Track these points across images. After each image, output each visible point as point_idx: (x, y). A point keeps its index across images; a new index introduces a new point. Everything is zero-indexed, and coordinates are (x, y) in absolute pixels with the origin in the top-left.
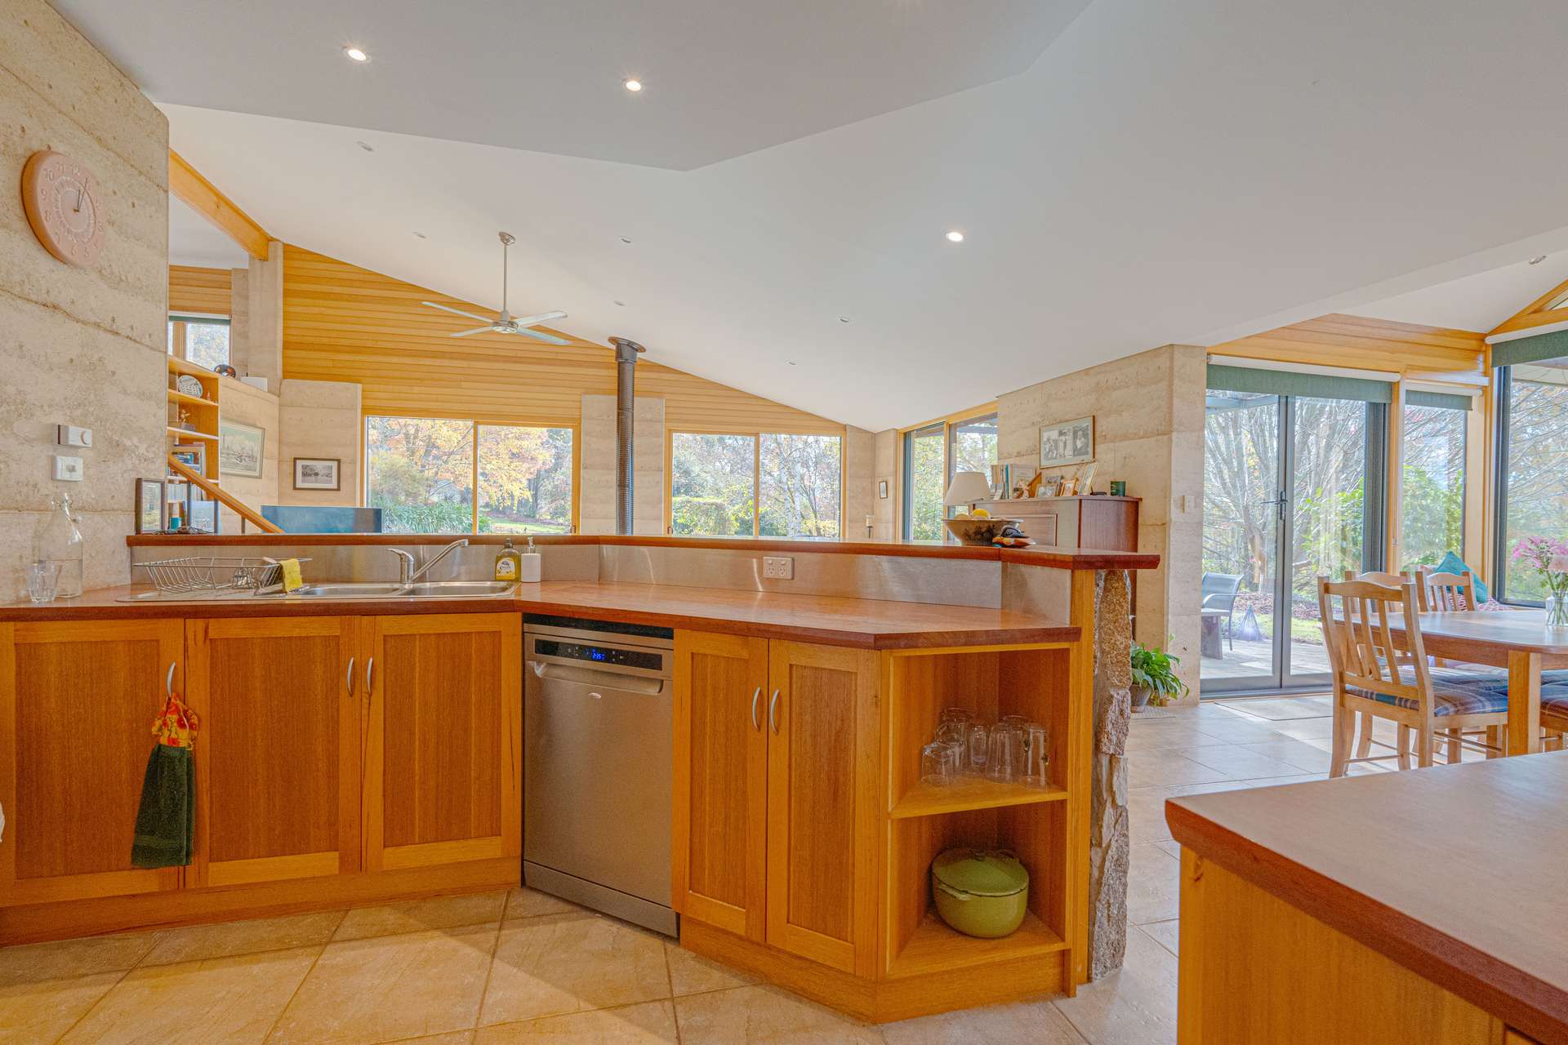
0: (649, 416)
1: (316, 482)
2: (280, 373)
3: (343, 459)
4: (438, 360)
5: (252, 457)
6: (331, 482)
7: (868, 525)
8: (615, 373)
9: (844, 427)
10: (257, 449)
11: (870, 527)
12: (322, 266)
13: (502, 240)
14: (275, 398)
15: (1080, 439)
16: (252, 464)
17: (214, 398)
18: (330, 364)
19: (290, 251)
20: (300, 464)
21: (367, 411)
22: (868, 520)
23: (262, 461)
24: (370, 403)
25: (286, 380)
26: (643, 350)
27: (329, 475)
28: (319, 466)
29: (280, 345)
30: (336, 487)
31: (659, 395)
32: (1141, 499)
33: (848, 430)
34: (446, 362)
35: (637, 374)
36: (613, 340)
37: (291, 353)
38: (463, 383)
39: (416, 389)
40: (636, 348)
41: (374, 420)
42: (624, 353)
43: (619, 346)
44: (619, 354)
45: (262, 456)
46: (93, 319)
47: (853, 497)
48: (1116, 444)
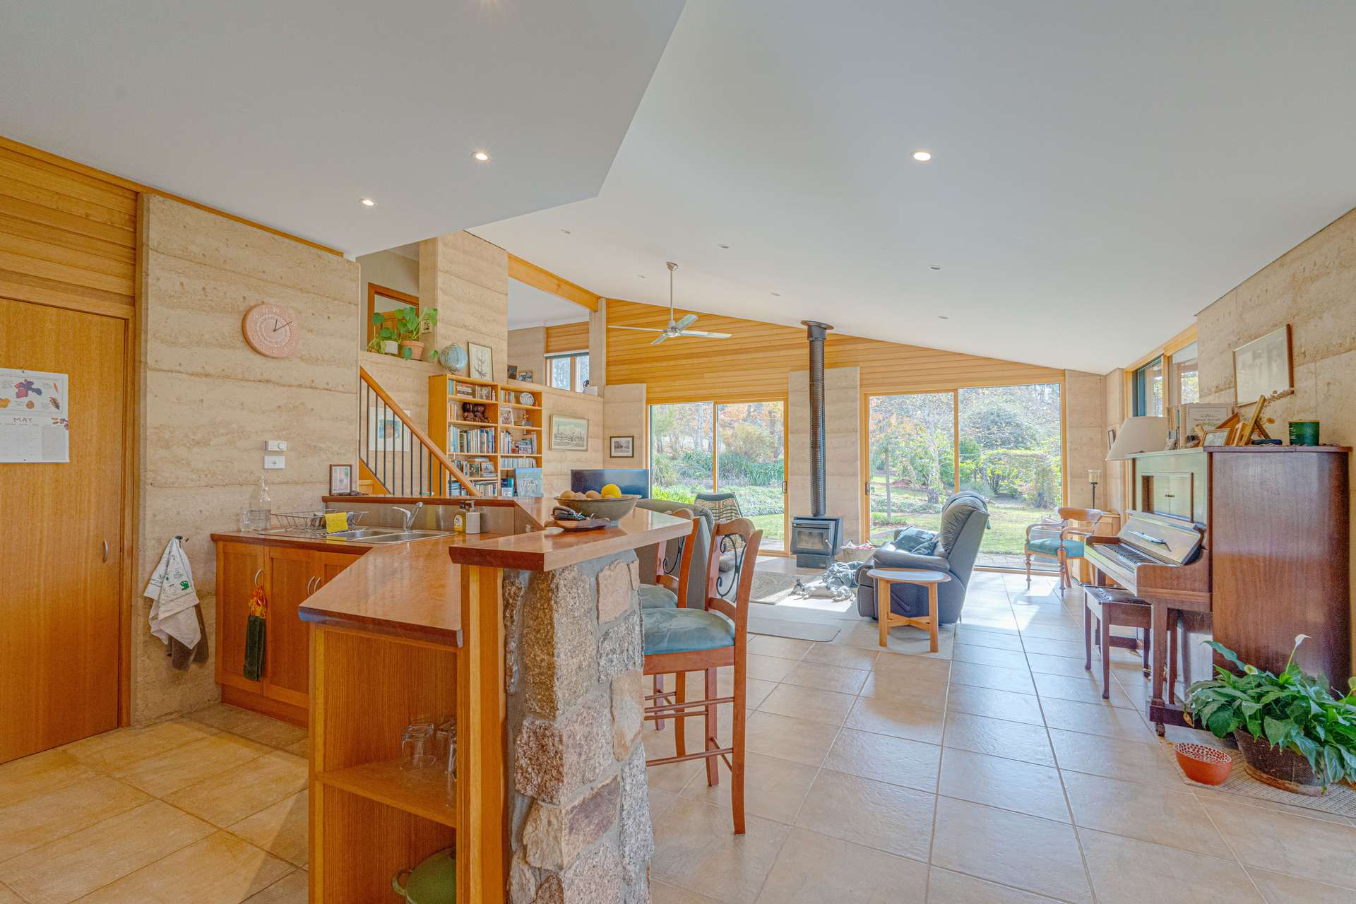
0: (844, 384)
1: (622, 451)
2: (604, 381)
3: (636, 436)
4: (690, 360)
5: (580, 438)
6: (628, 452)
7: (1090, 481)
8: (807, 351)
9: (1063, 372)
10: (584, 433)
11: (1094, 483)
12: (626, 308)
13: (669, 268)
14: (600, 399)
15: (1276, 360)
16: (580, 442)
17: (540, 405)
18: (629, 372)
19: (610, 303)
20: (613, 440)
21: (650, 401)
22: (1090, 475)
23: (587, 440)
24: (652, 396)
25: (609, 386)
26: (831, 328)
27: (628, 447)
28: (623, 441)
29: (604, 364)
30: (631, 455)
31: (854, 363)
32: (1350, 449)
33: (1066, 373)
34: (695, 361)
35: (826, 349)
36: (804, 323)
37: (612, 368)
38: (705, 375)
39: (677, 383)
40: (823, 327)
41: (656, 408)
42: (816, 332)
43: (810, 327)
44: (810, 334)
45: (588, 437)
46: (296, 383)
47: (1076, 449)
48: (1318, 364)
